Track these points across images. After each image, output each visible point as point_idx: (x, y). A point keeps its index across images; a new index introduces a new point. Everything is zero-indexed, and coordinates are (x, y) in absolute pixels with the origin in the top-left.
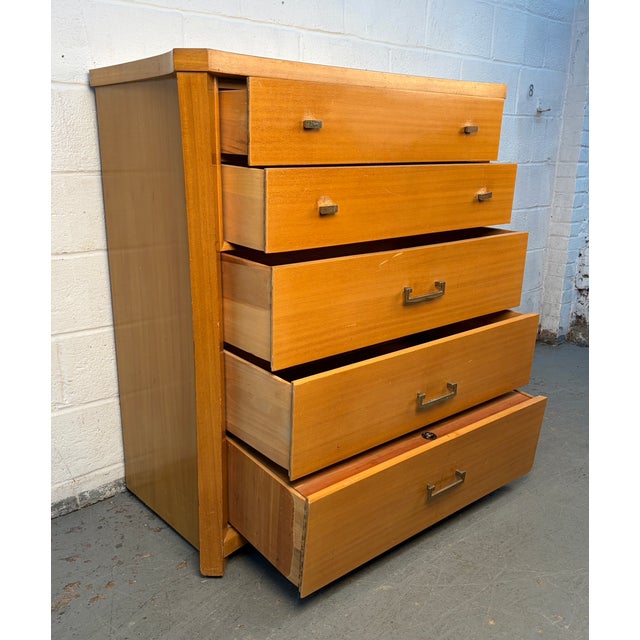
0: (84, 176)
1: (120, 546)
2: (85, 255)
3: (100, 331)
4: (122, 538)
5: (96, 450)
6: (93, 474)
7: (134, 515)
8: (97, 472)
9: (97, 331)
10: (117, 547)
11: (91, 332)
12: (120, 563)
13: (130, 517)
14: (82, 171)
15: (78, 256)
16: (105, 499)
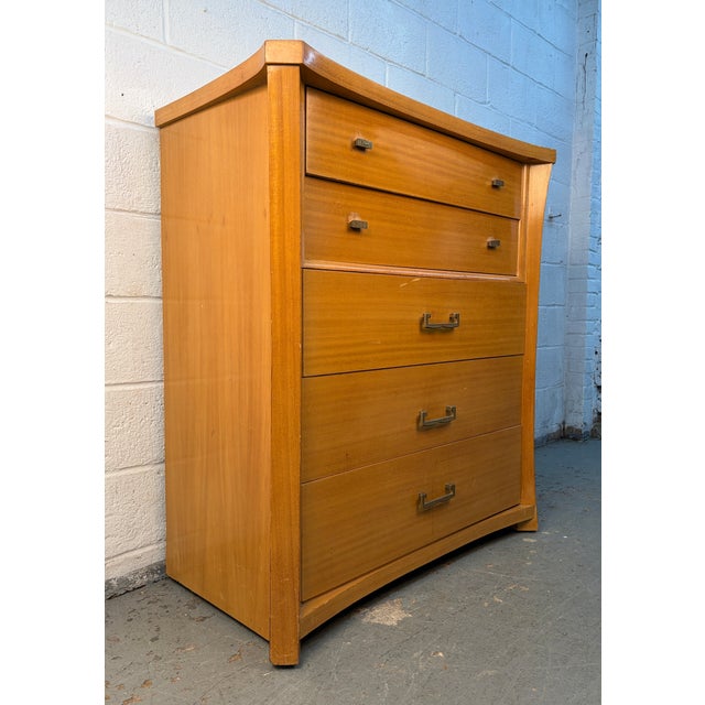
0: (137, 217)
1: (156, 639)
2: (131, 301)
3: (141, 386)
4: (158, 629)
5: (129, 527)
6: (123, 556)
7: (171, 606)
8: (127, 555)
9: (138, 387)
10: (152, 640)
11: (132, 387)
12: (157, 658)
13: (166, 607)
14: (135, 212)
15: (124, 301)
16: (134, 589)
